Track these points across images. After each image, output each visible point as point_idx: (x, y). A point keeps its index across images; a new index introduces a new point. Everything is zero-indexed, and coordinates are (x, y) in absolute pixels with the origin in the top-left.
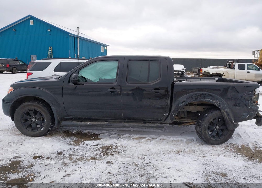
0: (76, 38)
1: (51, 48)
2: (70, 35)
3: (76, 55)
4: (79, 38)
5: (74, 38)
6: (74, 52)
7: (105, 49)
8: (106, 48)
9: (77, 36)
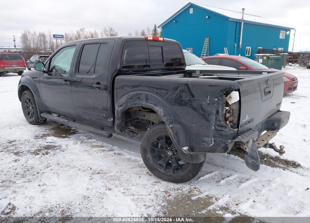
0: (238, 23)
1: (207, 38)
2: (229, 20)
3: (236, 45)
4: (243, 23)
5: (235, 23)
6: (234, 41)
7: (286, 34)
8: (288, 33)
9: (240, 20)
